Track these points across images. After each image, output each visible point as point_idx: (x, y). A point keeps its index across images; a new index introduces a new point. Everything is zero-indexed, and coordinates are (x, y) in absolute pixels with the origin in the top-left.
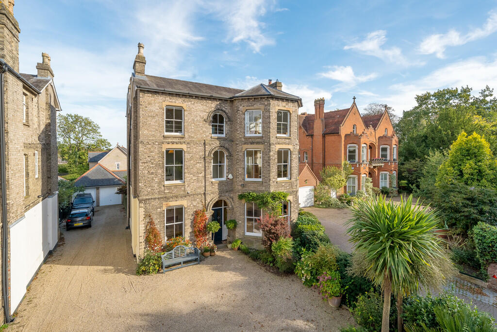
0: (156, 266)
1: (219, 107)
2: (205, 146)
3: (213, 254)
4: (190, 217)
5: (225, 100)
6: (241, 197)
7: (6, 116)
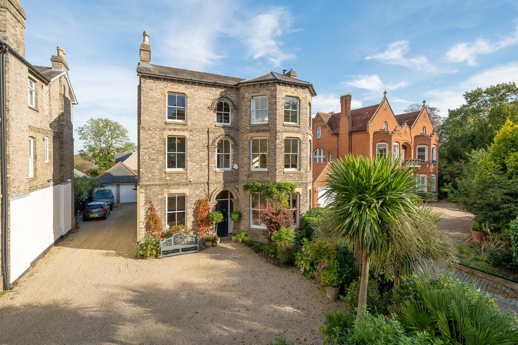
0: (154, 251)
1: (224, 94)
2: (208, 134)
3: (214, 244)
4: (193, 206)
5: (230, 87)
6: (246, 188)
7: (7, 95)
